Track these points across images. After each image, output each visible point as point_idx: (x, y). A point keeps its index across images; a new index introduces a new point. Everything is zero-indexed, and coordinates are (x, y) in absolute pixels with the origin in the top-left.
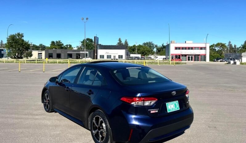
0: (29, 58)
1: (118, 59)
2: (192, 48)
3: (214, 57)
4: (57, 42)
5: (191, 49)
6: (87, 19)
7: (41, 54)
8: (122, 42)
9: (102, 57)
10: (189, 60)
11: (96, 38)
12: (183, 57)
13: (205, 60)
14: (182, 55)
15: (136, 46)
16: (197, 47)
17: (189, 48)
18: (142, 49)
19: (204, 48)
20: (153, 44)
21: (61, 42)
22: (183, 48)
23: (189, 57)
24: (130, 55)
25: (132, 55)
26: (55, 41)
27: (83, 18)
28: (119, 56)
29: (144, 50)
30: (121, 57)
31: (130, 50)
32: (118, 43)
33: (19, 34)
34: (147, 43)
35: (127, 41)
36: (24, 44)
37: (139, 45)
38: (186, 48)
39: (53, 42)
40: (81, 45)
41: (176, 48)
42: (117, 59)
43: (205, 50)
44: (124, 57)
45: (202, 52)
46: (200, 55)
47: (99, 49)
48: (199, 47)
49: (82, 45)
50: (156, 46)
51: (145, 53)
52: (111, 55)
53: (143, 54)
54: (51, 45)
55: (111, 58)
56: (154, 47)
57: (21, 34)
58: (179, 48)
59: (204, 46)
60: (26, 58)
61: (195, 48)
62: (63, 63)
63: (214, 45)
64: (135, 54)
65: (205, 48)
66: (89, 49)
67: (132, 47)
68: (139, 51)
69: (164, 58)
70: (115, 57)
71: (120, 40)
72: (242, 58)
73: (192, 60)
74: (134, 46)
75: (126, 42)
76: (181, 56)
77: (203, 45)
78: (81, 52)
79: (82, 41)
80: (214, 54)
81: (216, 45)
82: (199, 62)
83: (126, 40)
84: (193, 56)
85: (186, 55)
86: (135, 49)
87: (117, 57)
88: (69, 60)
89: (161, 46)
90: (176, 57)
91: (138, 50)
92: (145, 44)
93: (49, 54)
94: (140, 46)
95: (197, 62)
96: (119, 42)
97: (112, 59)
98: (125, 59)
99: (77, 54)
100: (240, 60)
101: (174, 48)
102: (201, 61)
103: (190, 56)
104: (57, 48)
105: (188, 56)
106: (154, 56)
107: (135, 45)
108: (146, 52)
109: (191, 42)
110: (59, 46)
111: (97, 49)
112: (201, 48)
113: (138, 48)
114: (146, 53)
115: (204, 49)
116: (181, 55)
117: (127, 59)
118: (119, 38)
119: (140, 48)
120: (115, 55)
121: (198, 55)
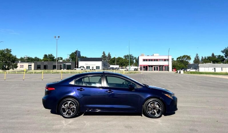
0: (15, 69)
1: (96, 69)
2: (157, 60)
3: (179, 67)
4: (49, 55)
6: (59, 37)
7: (31, 65)
8: (106, 55)
10: (155, 70)
11: (77, 52)
12: (150, 68)
13: (168, 70)
14: (149, 66)
15: (116, 58)
16: (162, 59)
17: (154, 60)
18: (121, 61)
19: (167, 59)
20: (132, 56)
21: (52, 55)
22: (149, 60)
23: (155, 68)
24: (109, 66)
25: (111, 66)
26: (48, 55)
27: (55, 36)
28: (96, 67)
30: (98, 68)
31: (111, 61)
32: (103, 56)
33: (7, 50)
34: (128, 55)
35: (110, 54)
36: (10, 58)
37: (119, 57)
38: (152, 60)
39: (46, 56)
40: (69, 58)
41: (144, 60)
42: (95, 70)
43: (168, 62)
44: (101, 68)
45: (165, 63)
46: (164, 66)
47: (80, 61)
48: (163, 59)
50: (135, 58)
51: (123, 64)
52: (89, 66)
53: (122, 65)
54: (44, 57)
57: (9, 49)
58: (147, 60)
59: (168, 58)
60: (12, 69)
61: (160, 60)
62: (37, 73)
63: (181, 57)
64: (115, 65)
65: (168, 60)
69: (135, 69)
70: (93, 68)
71: (104, 53)
72: (199, 68)
73: (157, 70)
74: (114, 58)
76: (148, 67)
77: (166, 58)
80: (179, 64)
82: (163, 71)
83: (109, 53)
84: (158, 67)
85: (152, 66)
86: (115, 61)
87: (95, 68)
88: (43, 71)
90: (144, 68)
91: (118, 61)
92: (125, 56)
93: (38, 65)
95: (161, 71)
97: (91, 70)
99: (61, 65)
100: (198, 70)
101: (142, 60)
102: (165, 71)
103: (156, 67)
104: (48, 60)
105: (153, 67)
108: (124, 63)
109: (158, 55)
110: (51, 58)
111: (78, 61)
112: (165, 60)
113: (117, 60)
114: (124, 64)
116: (148, 66)
117: (103, 70)
118: (103, 52)
119: (119, 60)
120: (93, 66)
121: (163, 66)
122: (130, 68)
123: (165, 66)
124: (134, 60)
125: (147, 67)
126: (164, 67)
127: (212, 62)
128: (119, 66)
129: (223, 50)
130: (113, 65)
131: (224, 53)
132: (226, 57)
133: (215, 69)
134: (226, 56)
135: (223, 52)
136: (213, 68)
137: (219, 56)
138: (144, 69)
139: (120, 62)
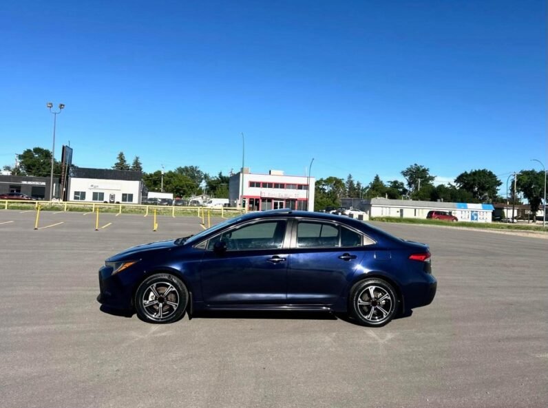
1: (121, 202)
2: (282, 186)
3: (321, 205)
5: (281, 188)
6: (61, 106)
8: (127, 163)
9: (81, 195)
11: (66, 149)
12: (264, 203)
14: (264, 199)
15: (163, 173)
16: (293, 185)
17: (277, 186)
18: (175, 182)
19: (305, 185)
20: (199, 171)
22: (265, 185)
23: (276, 204)
24: (147, 195)
25: (151, 195)
27: (51, 104)
28: (123, 195)
29: (181, 184)
30: (127, 197)
31: (147, 182)
32: (117, 164)
34: (186, 168)
35: (140, 161)
37: (170, 172)
38: (270, 185)
40: (18, 164)
41: (252, 184)
42: (118, 203)
43: (306, 191)
44: (136, 199)
45: (301, 194)
46: (296, 200)
47: (74, 177)
48: (295, 185)
49: (20, 163)
50: (206, 177)
51: (182, 192)
52: (103, 194)
53: (178, 193)
55: (102, 199)
56: (202, 179)
58: (258, 185)
59: (306, 183)
61: (289, 186)
63: (322, 180)
64: (159, 191)
65: (306, 187)
66: (40, 175)
67: (151, 175)
68: (167, 186)
69: (225, 204)
70: (112, 197)
71: (121, 157)
72: (372, 208)
74: (158, 174)
75: (137, 164)
76: (261, 201)
77: (303, 181)
78: (25, 183)
79: (22, 153)
80: (321, 198)
81: (325, 181)
83: (137, 158)
84: (284, 202)
85: (270, 200)
86: (160, 181)
87: (119, 198)
88: (7, 201)
89: (218, 176)
90: (251, 202)
91: (167, 183)
92: (181, 170)
94: (170, 175)
96: (119, 162)
97: (106, 202)
98: (139, 204)
99: (12, 186)
100: (368, 212)
103: (279, 202)
105: (273, 201)
106: (202, 197)
107: (160, 172)
108: (185, 188)
109: (281, 172)
111: (67, 177)
112: (300, 187)
113: (167, 178)
114: (184, 191)
115: (305, 189)
116: (261, 198)
117: (142, 203)
118: (119, 153)
119: (172, 180)
120: (112, 193)
121: (294, 200)
122: (211, 202)
123: (300, 201)
124: (204, 181)
125: (257, 200)
126: (297, 202)
127: (387, 196)
128: (174, 197)
129: (405, 169)
130: (153, 191)
131: (407, 177)
132: (410, 187)
133: (402, 211)
134: (410, 184)
135: (405, 174)
136: (399, 210)
137: (396, 182)
138: (251, 206)
139: (175, 185)
